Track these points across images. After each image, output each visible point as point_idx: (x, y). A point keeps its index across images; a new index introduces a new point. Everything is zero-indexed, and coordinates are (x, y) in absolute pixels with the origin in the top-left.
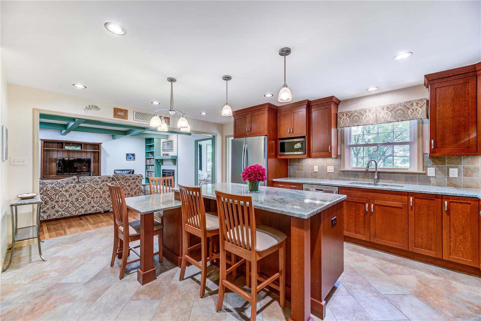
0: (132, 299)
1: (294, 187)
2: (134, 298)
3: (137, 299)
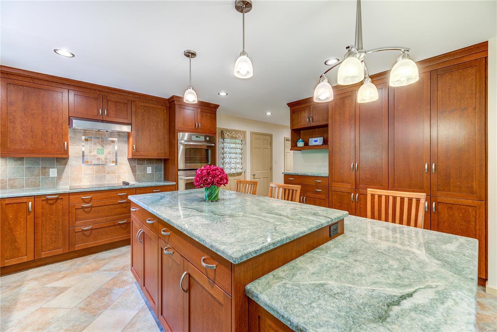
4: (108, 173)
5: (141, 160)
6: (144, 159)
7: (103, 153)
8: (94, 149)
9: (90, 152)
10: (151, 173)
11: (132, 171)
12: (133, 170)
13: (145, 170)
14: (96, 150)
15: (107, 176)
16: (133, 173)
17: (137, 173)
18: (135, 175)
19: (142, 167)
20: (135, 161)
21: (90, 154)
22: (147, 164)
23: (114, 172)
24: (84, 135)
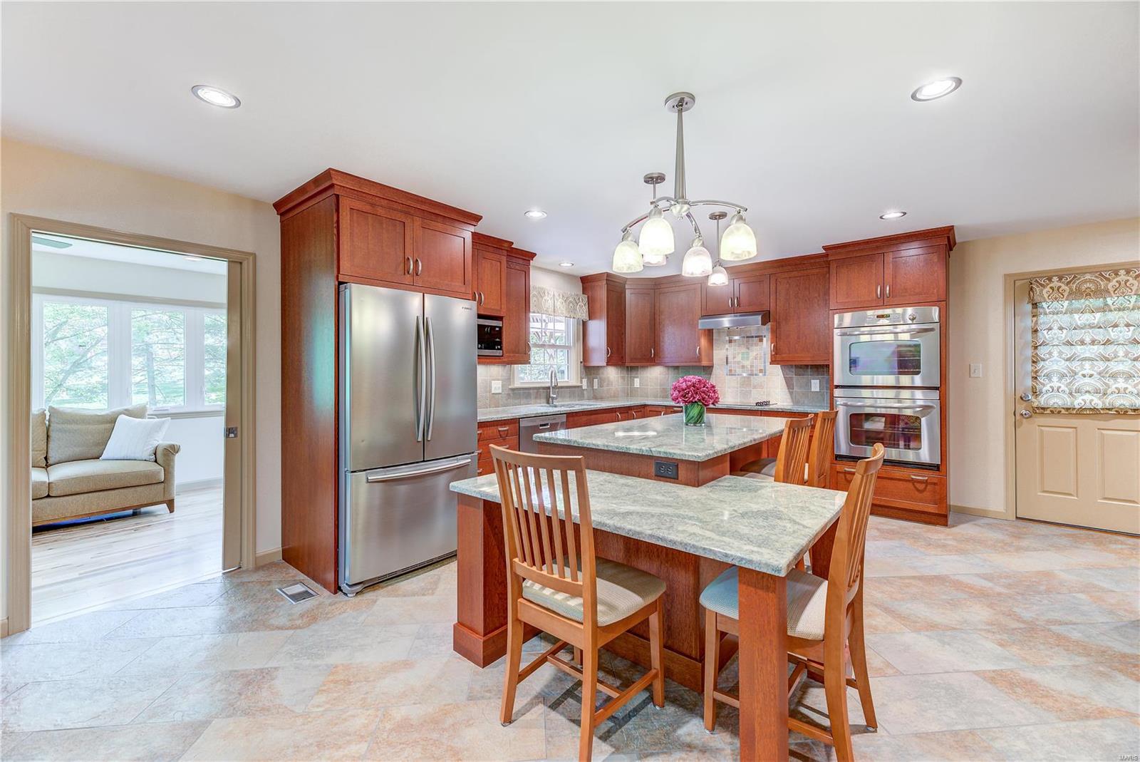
0: (899, 673)
1: (505, 429)
2: (890, 671)
3: (889, 665)
4: (755, 387)
5: (801, 368)
6: (807, 366)
7: (748, 358)
8: (739, 353)
9: (734, 358)
10: (818, 390)
11: (788, 386)
12: (789, 384)
13: (808, 385)
14: (740, 355)
15: (754, 391)
16: (788, 389)
17: (796, 389)
18: (791, 393)
19: (803, 379)
20: (791, 370)
21: (735, 360)
22: (811, 375)
23: (762, 387)
24: (728, 335)
